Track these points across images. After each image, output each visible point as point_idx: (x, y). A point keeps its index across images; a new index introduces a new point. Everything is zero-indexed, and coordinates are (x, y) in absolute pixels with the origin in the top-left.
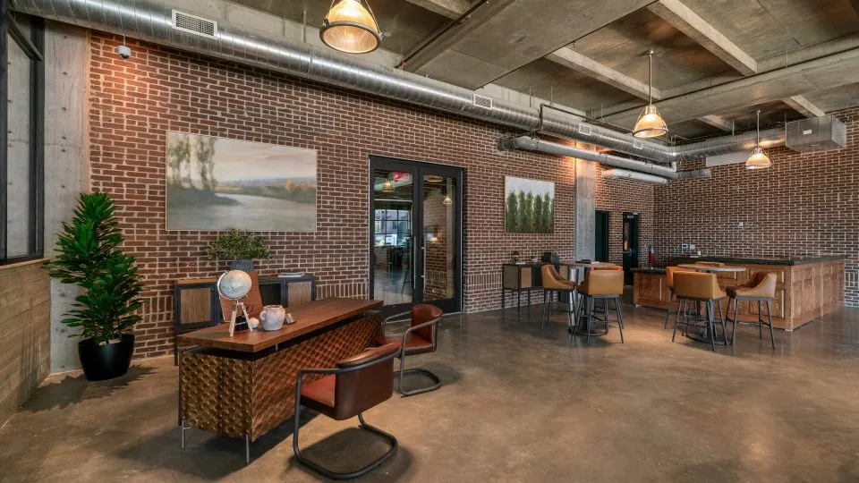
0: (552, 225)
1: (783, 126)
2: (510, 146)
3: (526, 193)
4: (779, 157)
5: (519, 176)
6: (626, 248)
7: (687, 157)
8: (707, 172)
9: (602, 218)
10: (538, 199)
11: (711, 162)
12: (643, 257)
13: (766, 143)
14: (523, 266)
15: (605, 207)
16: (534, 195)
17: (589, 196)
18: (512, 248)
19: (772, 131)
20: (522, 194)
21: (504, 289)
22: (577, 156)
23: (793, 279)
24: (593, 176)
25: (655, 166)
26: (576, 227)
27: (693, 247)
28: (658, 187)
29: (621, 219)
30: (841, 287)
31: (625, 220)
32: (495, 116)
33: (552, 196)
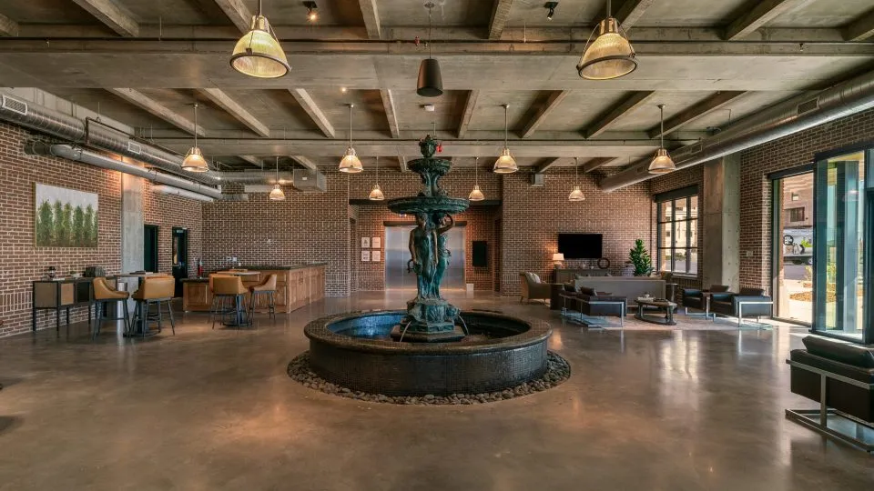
0: (96, 239)
1: (292, 170)
2: (45, 152)
3: (64, 204)
4: (291, 192)
5: (54, 184)
6: (175, 262)
7: (228, 182)
8: (245, 197)
9: (151, 233)
10: (79, 211)
11: (248, 189)
12: (192, 271)
13: (282, 181)
14: (64, 282)
15: (153, 222)
16: (74, 206)
17: (137, 210)
18: (45, 263)
19: (286, 173)
20: (58, 205)
21: (34, 309)
22: (124, 170)
23: (291, 278)
24: (142, 190)
25: (202, 187)
26: (123, 241)
27: (235, 259)
28: (205, 206)
29: (170, 233)
30: (323, 284)
31: (175, 235)
32: (29, 122)
33: (95, 208)
